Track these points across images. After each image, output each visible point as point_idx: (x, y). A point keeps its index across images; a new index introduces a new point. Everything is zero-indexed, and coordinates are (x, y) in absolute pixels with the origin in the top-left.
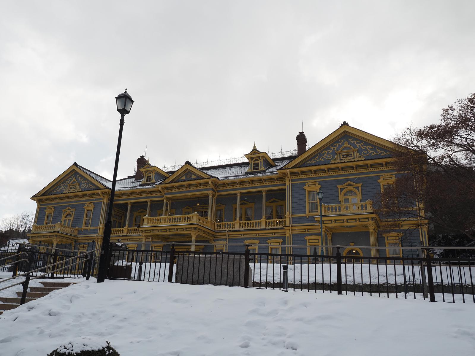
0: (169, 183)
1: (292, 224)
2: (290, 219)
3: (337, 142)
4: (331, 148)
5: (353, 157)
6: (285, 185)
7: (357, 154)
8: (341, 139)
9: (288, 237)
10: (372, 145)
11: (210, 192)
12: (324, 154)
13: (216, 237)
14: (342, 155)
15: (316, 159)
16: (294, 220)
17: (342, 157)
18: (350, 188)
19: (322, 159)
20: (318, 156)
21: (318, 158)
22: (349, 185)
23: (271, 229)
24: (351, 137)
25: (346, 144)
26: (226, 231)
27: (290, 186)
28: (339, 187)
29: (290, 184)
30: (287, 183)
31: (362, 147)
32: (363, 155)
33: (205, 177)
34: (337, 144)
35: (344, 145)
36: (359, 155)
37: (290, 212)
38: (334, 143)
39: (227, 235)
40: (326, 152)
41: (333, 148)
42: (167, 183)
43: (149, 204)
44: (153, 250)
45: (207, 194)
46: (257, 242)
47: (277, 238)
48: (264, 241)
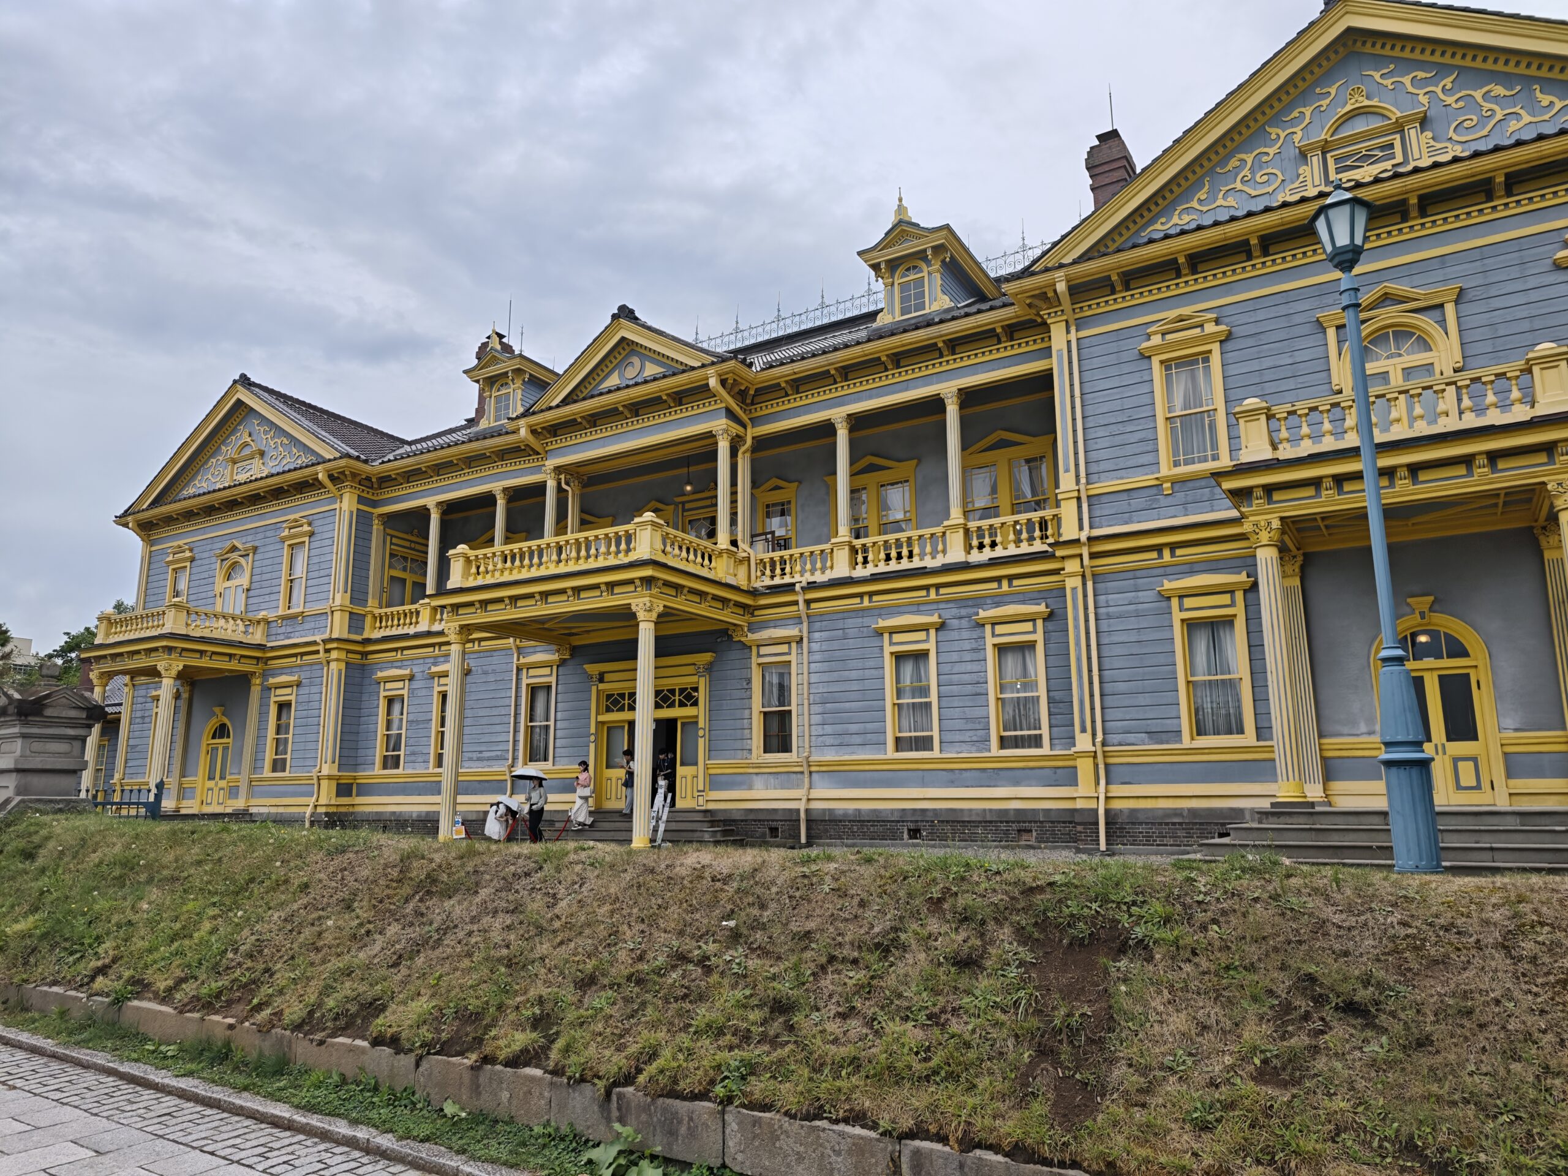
0: (560, 404)
1: (1091, 527)
2: (1080, 507)
3: (1301, 98)
4: (1273, 136)
5: (1399, 158)
6: (1047, 352)
7: (1420, 141)
8: (1327, 77)
9: (1074, 589)
11: (719, 424)
12: (1237, 169)
13: (757, 613)
14: (1337, 160)
15: (1195, 204)
16: (1098, 508)
17: (1338, 171)
18: (1391, 317)
19: (1224, 198)
20: (1207, 187)
21: (1202, 198)
22: (1387, 299)
23: (994, 563)
25: (1356, 101)
26: (798, 587)
27: (1069, 351)
28: (1330, 319)
29: (1069, 342)
30: (1059, 337)
31: (1450, 100)
32: (1455, 137)
33: (697, 364)
34: (1308, 111)
35: (1348, 108)
36: (1432, 143)
37: (1077, 476)
38: (1289, 106)
39: (801, 603)
40: (1249, 158)
41: (1283, 135)
42: (550, 408)
43: (501, 503)
44: (525, 681)
45: (710, 435)
46: (932, 624)
47: (1023, 602)
48: (961, 618)
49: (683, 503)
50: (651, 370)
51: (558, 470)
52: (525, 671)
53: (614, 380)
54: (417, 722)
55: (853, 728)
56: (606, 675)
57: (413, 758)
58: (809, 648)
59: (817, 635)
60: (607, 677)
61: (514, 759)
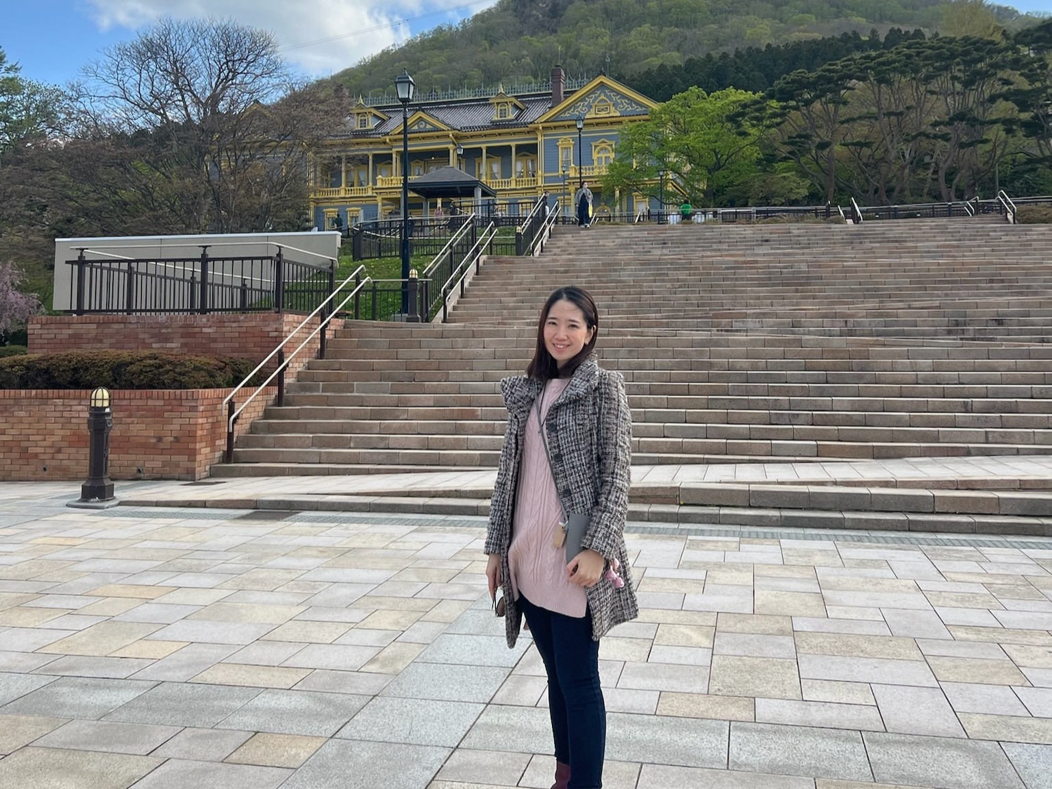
1: (544, 183)
2: (542, 178)
3: (593, 93)
4: (587, 100)
5: (609, 111)
6: (537, 139)
7: (613, 109)
8: (597, 90)
10: (629, 99)
11: (451, 145)
12: (580, 106)
15: (571, 112)
16: (546, 179)
17: (598, 111)
18: (603, 145)
19: (577, 112)
20: (573, 108)
21: (572, 110)
22: (603, 142)
23: (522, 189)
24: (608, 88)
25: (602, 97)
27: (542, 140)
28: (593, 144)
30: (539, 139)
31: (618, 101)
33: (446, 129)
34: (594, 96)
35: (600, 98)
37: (542, 170)
38: (589, 95)
40: (582, 104)
42: (396, 134)
43: (371, 159)
45: (448, 148)
50: (428, 127)
51: (397, 152)
53: (416, 127)
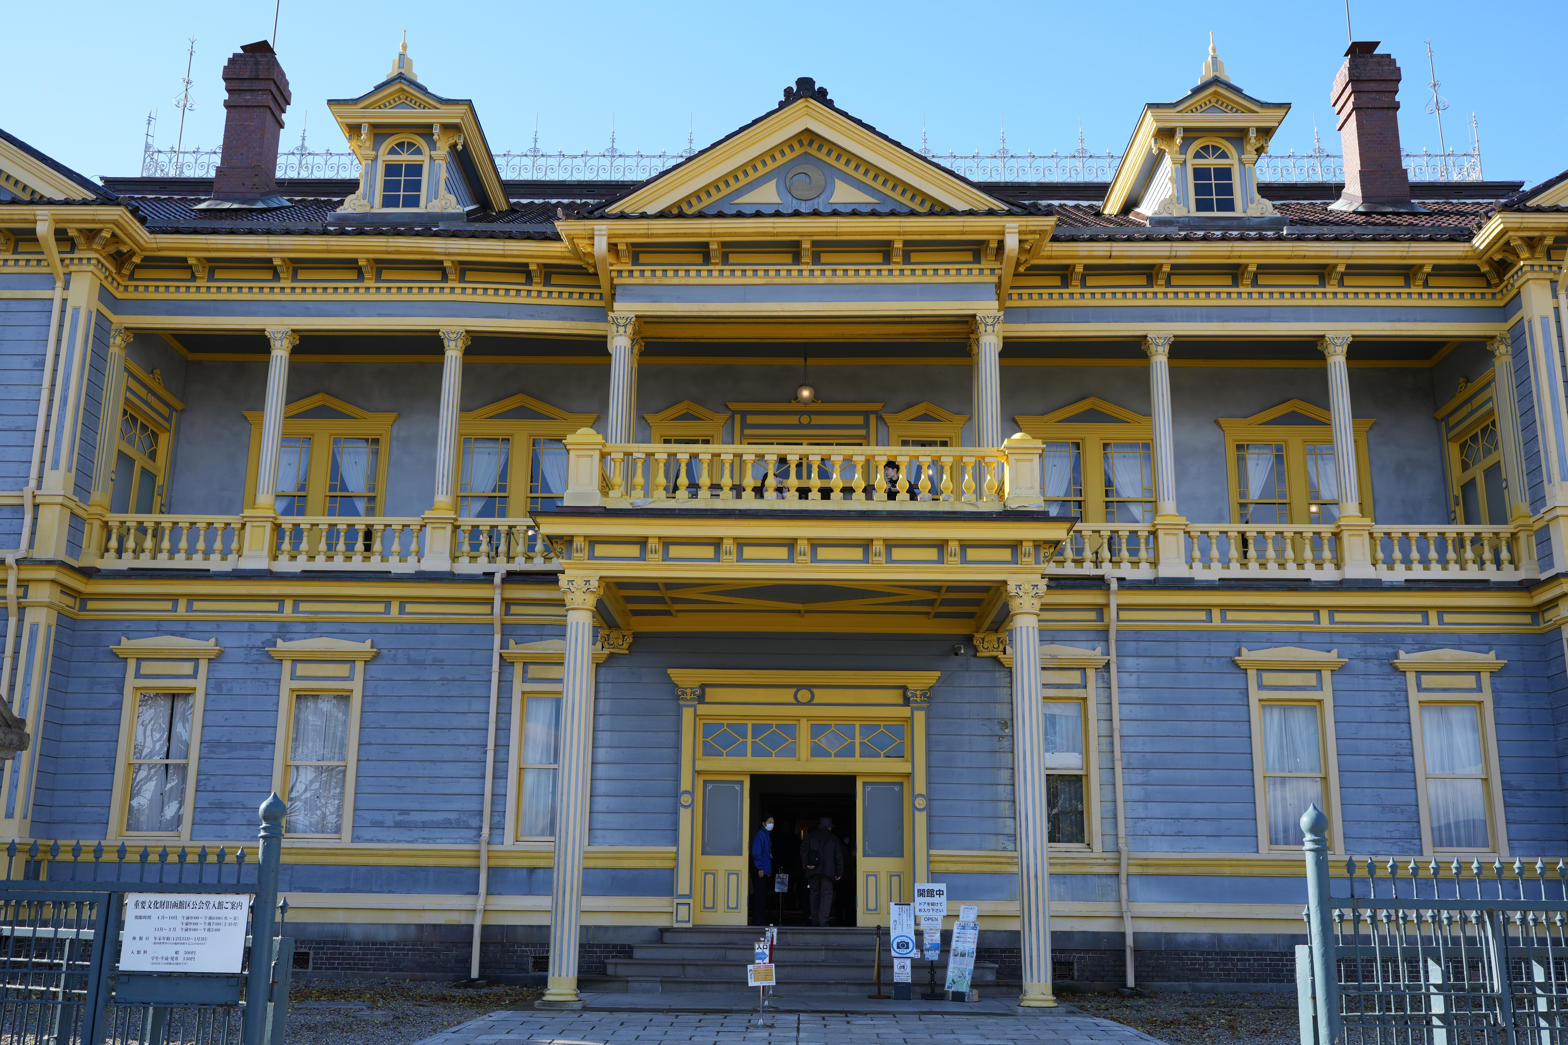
0: (662, 215)
11: (988, 308)
23: (1412, 586)
27: (1559, 321)
29: (1558, 309)
30: (1542, 304)
33: (961, 206)
39: (1113, 608)
42: (643, 216)
43: (453, 356)
44: (518, 687)
45: (969, 322)
46: (1326, 663)
47: (1458, 647)
48: (1367, 659)
49: (744, 414)
50: (847, 196)
52: (518, 669)
53: (768, 195)
54: (230, 745)
55: (1198, 810)
56: (709, 692)
57: (217, 816)
58: (1119, 681)
59: (1130, 662)
60: (711, 694)
61: (497, 827)
